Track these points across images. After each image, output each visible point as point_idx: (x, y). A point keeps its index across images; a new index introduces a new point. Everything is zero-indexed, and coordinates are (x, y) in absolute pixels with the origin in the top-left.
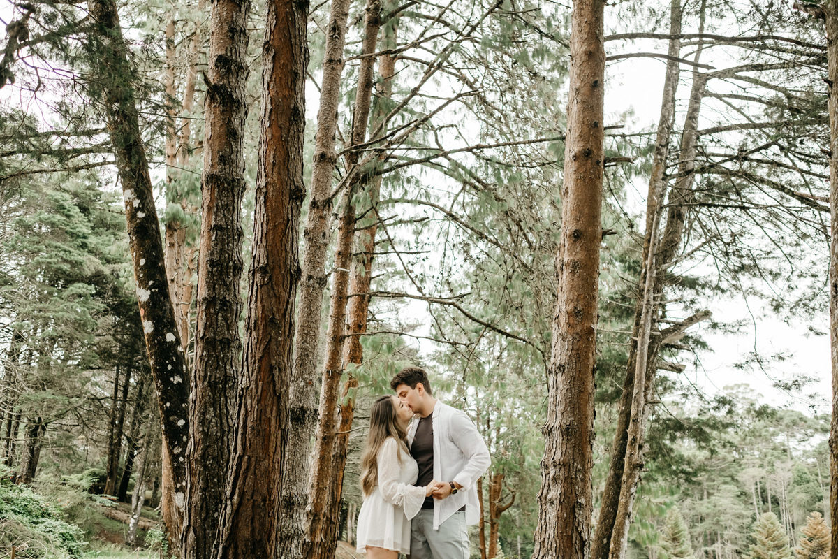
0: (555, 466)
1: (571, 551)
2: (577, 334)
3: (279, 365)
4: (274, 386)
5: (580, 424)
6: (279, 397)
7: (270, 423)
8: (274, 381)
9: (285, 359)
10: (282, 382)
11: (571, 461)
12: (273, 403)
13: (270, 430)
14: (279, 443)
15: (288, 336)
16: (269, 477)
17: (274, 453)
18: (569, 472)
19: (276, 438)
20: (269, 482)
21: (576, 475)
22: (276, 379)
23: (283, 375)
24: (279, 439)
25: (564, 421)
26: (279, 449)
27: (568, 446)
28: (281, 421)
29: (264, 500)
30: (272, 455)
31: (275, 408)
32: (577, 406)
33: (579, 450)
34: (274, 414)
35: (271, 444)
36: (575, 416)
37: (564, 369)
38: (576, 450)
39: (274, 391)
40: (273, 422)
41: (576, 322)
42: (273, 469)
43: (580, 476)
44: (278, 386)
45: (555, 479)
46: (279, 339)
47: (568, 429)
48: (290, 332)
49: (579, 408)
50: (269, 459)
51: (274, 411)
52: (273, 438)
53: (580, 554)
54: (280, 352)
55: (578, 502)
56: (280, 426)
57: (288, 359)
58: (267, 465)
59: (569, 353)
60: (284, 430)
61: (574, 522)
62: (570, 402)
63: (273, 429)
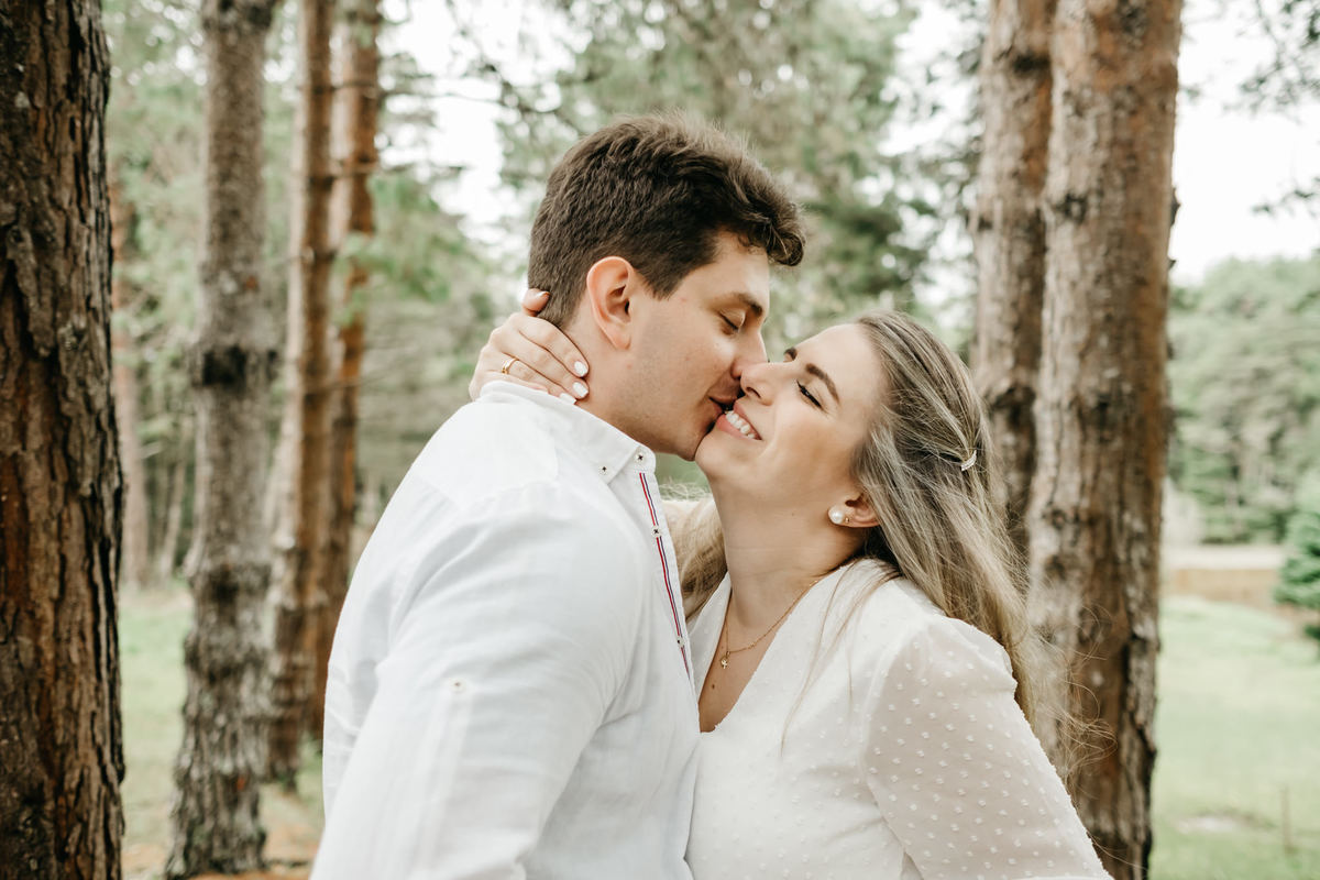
0: (1058, 527)
1: (1116, 787)
2: (1130, 89)
3: (34, 222)
4: (23, 315)
5: (1141, 387)
6: (52, 364)
7: (20, 481)
8: (20, 297)
9: (66, 195)
10: (60, 300)
11: (1114, 510)
12: (22, 390)
13: (24, 511)
14: (75, 556)
15: (71, 92)
16: (45, 701)
17: (58, 604)
18: (1109, 543)
19: (60, 537)
20: (49, 724)
21: (1128, 550)
22: (27, 284)
23: (60, 265)
24: (75, 539)
25: (1091, 381)
26: (79, 582)
27: (1104, 460)
28: (72, 465)
29: (33, 799)
30: (47, 610)
31: (36, 412)
32: (1129, 328)
33: (1138, 472)
34: (36, 440)
35: (39, 568)
36: (1122, 363)
37: (1084, 211)
38: (1129, 472)
39: (26, 339)
40: (36, 474)
41: (1123, 50)
42: (63, 669)
43: (1139, 552)
44: (39, 314)
45: (1057, 567)
46: (22, 100)
47: (1103, 406)
48: (75, 76)
49: (1136, 336)
50: (36, 631)
51: (34, 427)
52: (43, 542)
53: (1139, 793)
54: (34, 162)
55: (1134, 637)
56: (72, 486)
57: (81, 193)
58: (27, 657)
59: (1102, 155)
60: (95, 499)
61: (1123, 697)
62: (1109, 318)
63: (39, 505)
